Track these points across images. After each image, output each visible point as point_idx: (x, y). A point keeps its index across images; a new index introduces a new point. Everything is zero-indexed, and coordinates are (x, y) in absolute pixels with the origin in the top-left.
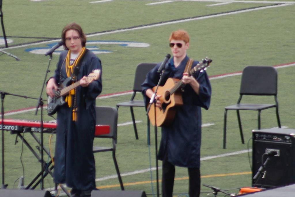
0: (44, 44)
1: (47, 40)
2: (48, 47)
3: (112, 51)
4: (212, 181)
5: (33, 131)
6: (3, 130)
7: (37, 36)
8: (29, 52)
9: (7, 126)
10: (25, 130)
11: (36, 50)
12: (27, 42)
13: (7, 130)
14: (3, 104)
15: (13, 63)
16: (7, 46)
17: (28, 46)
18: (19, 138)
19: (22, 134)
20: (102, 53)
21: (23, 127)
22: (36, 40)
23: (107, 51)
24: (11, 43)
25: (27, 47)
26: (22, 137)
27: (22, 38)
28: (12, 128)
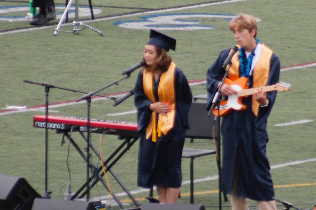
0: (136, 17)
1: (141, 12)
2: (141, 19)
3: (214, 27)
4: (293, 192)
5: (82, 130)
6: (47, 128)
7: (131, 5)
8: (117, 25)
9: (52, 124)
10: (72, 129)
11: (127, 23)
12: (118, 14)
13: (53, 129)
14: (47, 99)
15: (95, 39)
16: (93, 17)
17: (118, 18)
18: (66, 138)
19: (69, 133)
20: (202, 29)
21: (71, 126)
22: (129, 11)
23: (208, 26)
24: (100, 14)
25: (116, 19)
26: (69, 137)
27: (113, 8)
28: (58, 126)
